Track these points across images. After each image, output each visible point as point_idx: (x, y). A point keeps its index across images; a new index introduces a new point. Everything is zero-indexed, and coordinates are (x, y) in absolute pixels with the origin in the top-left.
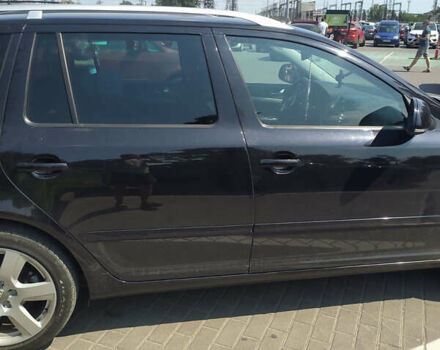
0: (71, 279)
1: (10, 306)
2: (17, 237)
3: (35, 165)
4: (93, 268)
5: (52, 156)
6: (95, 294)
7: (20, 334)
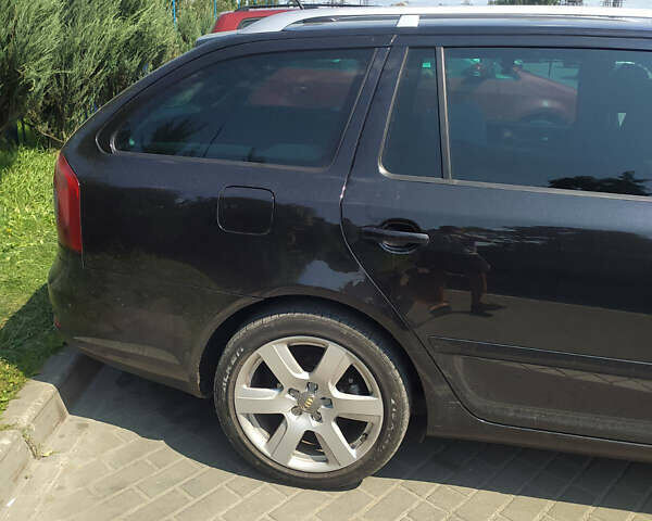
0: (406, 400)
1: (319, 420)
2: (346, 328)
3: (386, 232)
4: (437, 391)
5: (410, 222)
6: (435, 428)
7: (326, 461)
